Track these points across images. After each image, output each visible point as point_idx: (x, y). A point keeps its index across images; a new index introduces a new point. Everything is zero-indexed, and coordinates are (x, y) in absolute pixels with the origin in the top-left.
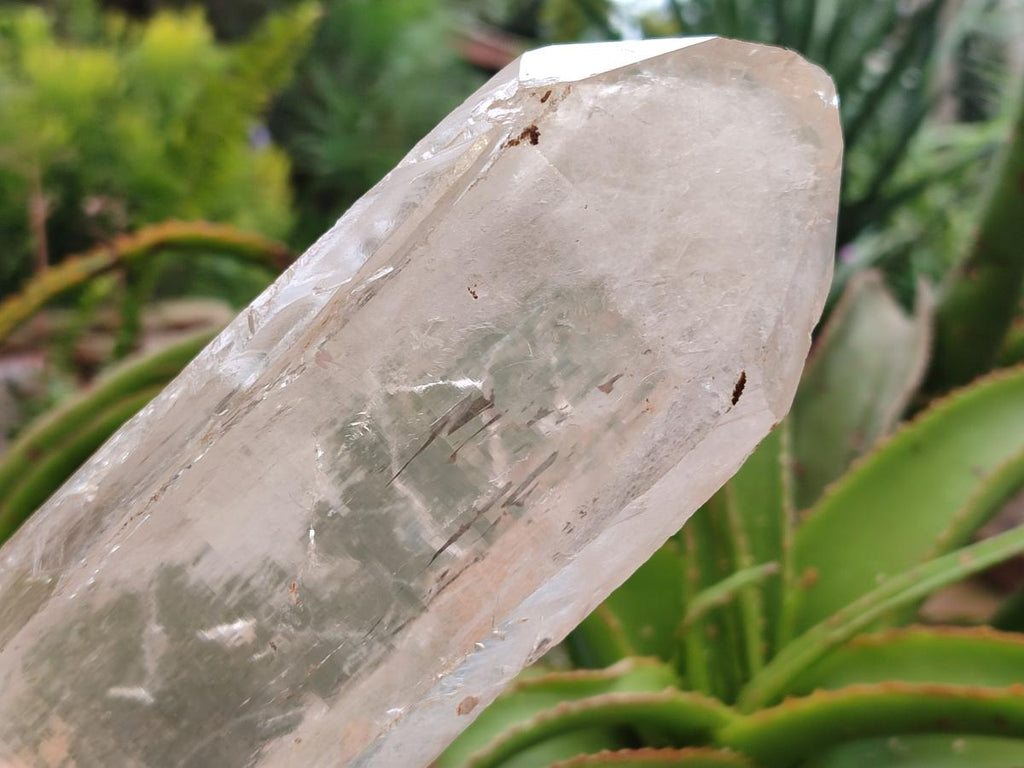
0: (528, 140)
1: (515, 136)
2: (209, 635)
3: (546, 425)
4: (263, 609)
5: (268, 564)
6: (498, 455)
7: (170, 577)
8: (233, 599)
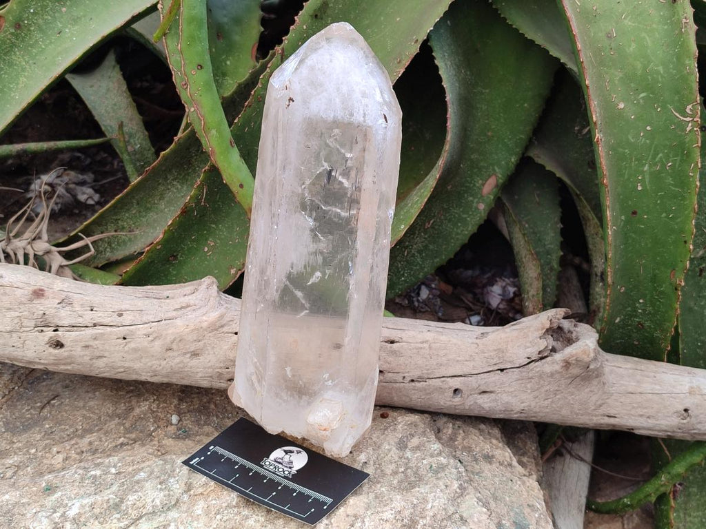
0: (291, 102)
1: (287, 103)
2: (310, 283)
3: (349, 164)
4: (318, 267)
5: (310, 254)
6: (344, 181)
7: (289, 277)
8: (309, 269)
